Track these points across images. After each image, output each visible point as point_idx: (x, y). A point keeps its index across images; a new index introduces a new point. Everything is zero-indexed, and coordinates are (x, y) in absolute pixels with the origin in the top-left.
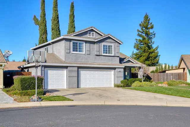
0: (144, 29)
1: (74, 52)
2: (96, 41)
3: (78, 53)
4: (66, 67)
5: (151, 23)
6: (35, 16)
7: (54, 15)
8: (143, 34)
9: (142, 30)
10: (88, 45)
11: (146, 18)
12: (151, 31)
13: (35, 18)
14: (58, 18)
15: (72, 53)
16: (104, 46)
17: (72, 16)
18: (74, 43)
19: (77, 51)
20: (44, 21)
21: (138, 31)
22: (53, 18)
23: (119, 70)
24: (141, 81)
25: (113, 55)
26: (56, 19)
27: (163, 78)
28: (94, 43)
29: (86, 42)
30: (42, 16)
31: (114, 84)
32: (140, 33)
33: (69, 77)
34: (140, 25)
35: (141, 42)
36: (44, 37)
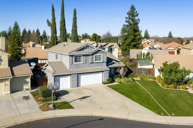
0: (131, 16)
1: (75, 63)
2: (90, 54)
3: (78, 63)
4: (70, 75)
5: (136, 12)
6: (48, 20)
7: (62, 19)
8: (130, 21)
9: (130, 17)
10: (85, 57)
11: (133, 8)
12: (136, 18)
13: (48, 22)
14: (64, 21)
15: (74, 63)
16: (96, 56)
17: (75, 19)
18: (75, 57)
19: (77, 62)
20: (55, 24)
21: (126, 18)
22: (61, 21)
23: (106, 72)
24: (121, 78)
25: (102, 61)
26: (63, 22)
27: (138, 72)
28: (88, 55)
29: (84, 55)
30: (53, 20)
31: (102, 82)
32: (128, 20)
33: (72, 81)
34: (128, 13)
35: (128, 27)
36: (54, 35)
